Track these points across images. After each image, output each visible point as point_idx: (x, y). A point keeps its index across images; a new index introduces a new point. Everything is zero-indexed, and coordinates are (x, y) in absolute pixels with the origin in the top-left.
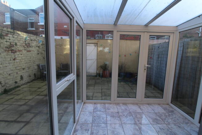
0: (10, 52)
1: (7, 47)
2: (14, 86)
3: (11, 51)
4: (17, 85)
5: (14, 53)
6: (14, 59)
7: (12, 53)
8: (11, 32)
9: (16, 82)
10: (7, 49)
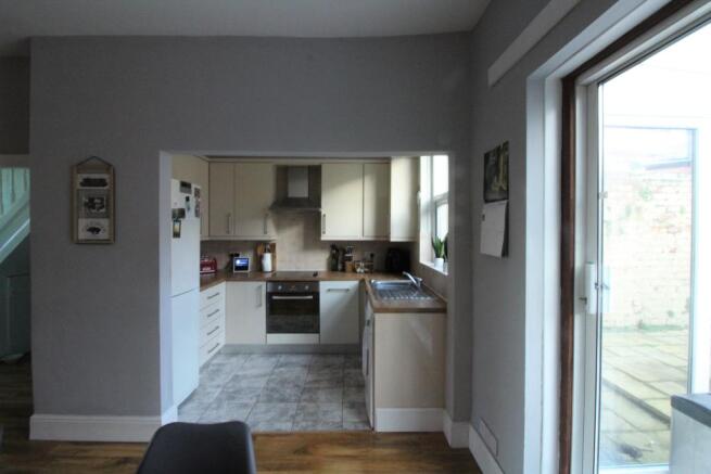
0: (665, 230)
1: (658, 220)
2: (664, 323)
3: (668, 228)
4: (672, 321)
5: (674, 233)
6: (673, 251)
7: (668, 232)
8: (671, 181)
9: (671, 314)
10: (657, 225)
